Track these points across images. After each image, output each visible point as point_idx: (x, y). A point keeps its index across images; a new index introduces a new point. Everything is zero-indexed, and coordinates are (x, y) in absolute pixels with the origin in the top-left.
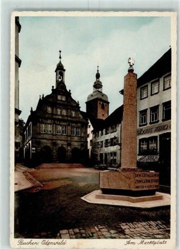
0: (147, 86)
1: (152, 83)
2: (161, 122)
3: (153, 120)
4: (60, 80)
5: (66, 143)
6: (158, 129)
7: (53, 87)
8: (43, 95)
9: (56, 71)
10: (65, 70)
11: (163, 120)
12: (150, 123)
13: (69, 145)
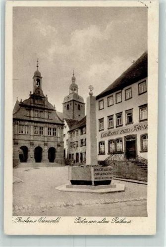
0: (112, 96)
1: (116, 94)
2: (124, 125)
3: (118, 124)
4: (37, 86)
5: (43, 143)
6: (123, 132)
7: (31, 92)
8: (21, 100)
9: (33, 78)
10: (42, 78)
11: (126, 125)
12: (117, 127)
13: (46, 145)
